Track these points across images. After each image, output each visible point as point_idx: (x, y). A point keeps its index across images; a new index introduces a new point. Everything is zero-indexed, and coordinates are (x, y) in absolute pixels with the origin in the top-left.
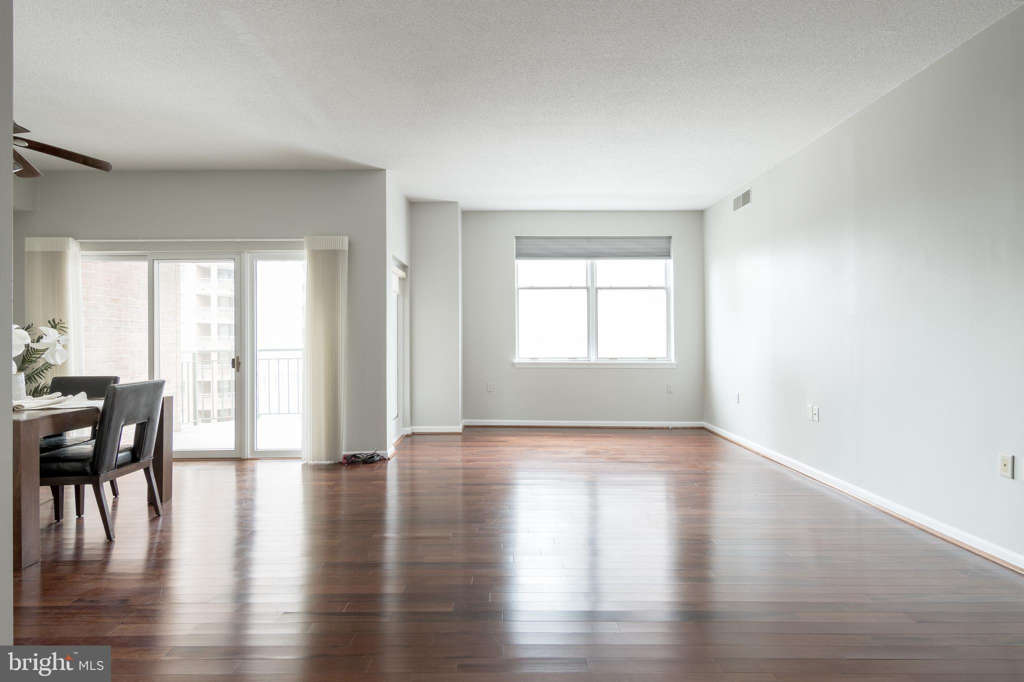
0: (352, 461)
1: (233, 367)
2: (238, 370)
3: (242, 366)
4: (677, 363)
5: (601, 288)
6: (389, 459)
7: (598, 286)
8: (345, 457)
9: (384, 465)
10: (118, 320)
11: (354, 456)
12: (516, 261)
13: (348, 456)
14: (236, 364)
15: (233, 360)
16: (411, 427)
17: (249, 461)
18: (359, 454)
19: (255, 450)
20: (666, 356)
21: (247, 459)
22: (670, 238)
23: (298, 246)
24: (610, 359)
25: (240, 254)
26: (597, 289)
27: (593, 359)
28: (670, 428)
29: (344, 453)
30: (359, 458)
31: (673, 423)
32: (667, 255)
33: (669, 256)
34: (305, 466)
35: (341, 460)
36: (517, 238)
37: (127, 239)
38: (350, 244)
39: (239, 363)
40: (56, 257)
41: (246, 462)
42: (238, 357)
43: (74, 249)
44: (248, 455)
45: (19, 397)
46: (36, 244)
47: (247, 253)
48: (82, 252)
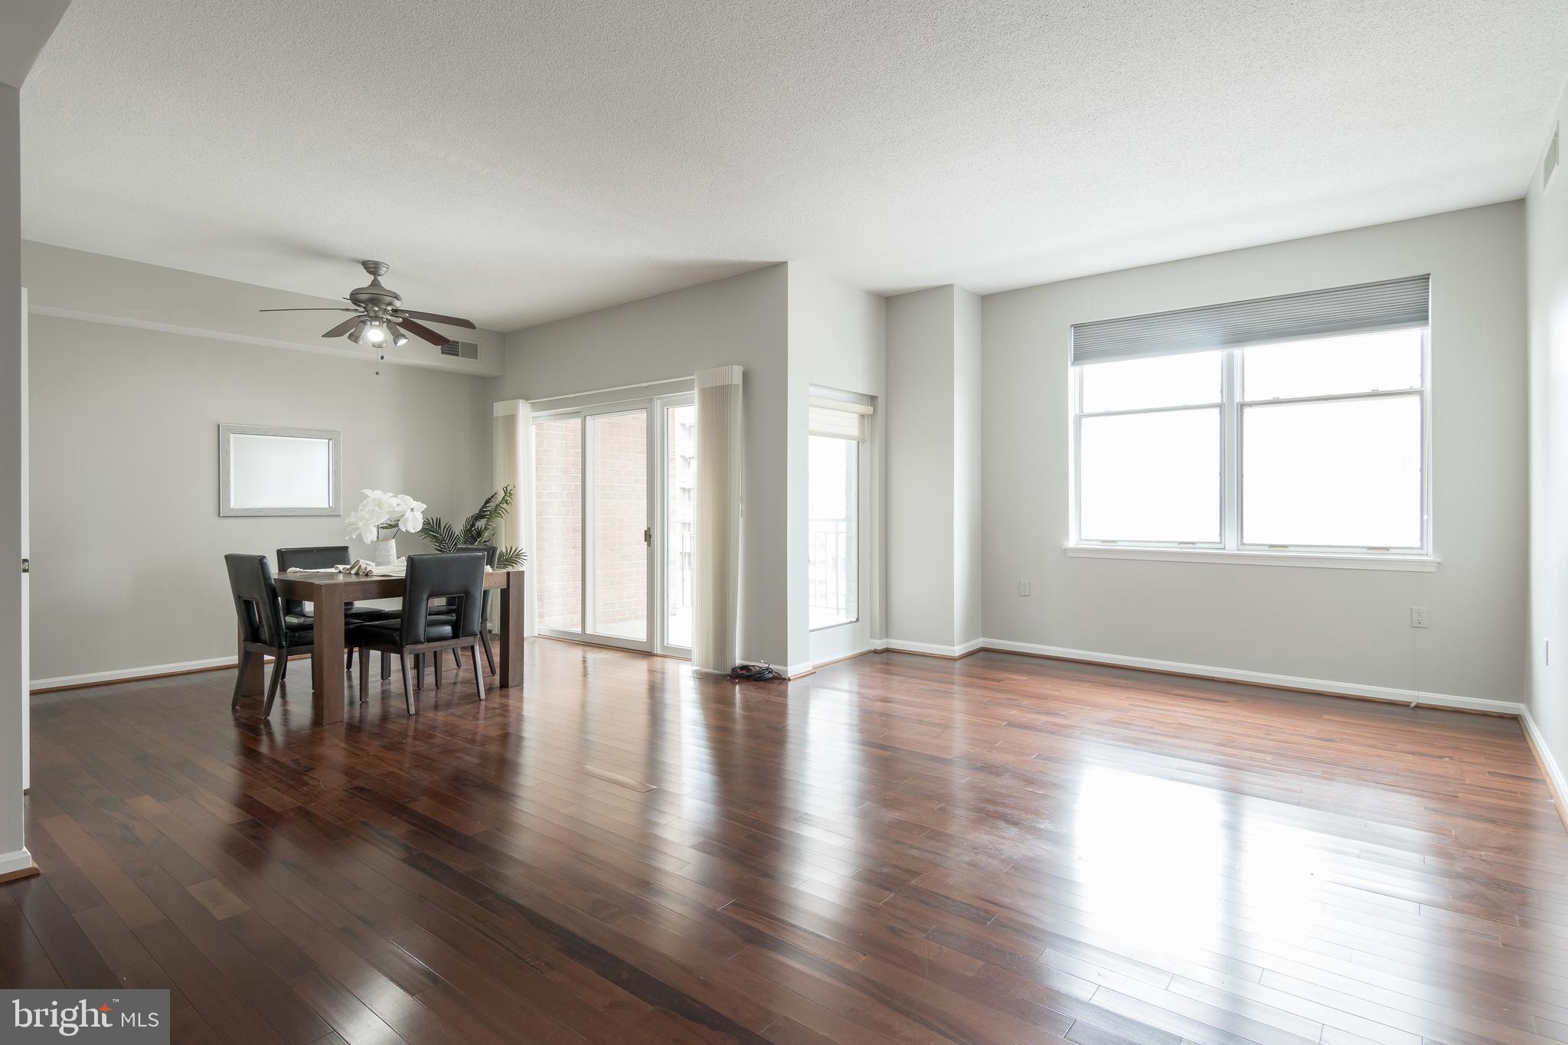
0: (745, 675)
1: (646, 541)
2: (649, 544)
3: (652, 537)
4: (1439, 560)
5: (1251, 404)
6: (789, 680)
7: (1248, 399)
9: (782, 687)
11: (747, 668)
12: (1073, 371)
14: (648, 536)
15: (645, 532)
16: (885, 640)
17: (659, 658)
18: (753, 666)
19: (665, 645)
20: (1418, 545)
21: (657, 656)
22: (1425, 278)
23: (687, 386)
24: (1271, 546)
25: (651, 401)
26: (1242, 406)
27: (1231, 546)
28: (1412, 705)
29: (739, 662)
31: (1422, 694)
32: (1420, 316)
33: (1427, 318)
36: (1076, 327)
37: (557, 396)
38: (746, 375)
39: (650, 536)
40: (511, 421)
41: (656, 658)
42: (649, 529)
43: (524, 411)
44: (658, 650)
45: (388, 563)
46: (500, 409)
47: (658, 399)
48: (532, 413)
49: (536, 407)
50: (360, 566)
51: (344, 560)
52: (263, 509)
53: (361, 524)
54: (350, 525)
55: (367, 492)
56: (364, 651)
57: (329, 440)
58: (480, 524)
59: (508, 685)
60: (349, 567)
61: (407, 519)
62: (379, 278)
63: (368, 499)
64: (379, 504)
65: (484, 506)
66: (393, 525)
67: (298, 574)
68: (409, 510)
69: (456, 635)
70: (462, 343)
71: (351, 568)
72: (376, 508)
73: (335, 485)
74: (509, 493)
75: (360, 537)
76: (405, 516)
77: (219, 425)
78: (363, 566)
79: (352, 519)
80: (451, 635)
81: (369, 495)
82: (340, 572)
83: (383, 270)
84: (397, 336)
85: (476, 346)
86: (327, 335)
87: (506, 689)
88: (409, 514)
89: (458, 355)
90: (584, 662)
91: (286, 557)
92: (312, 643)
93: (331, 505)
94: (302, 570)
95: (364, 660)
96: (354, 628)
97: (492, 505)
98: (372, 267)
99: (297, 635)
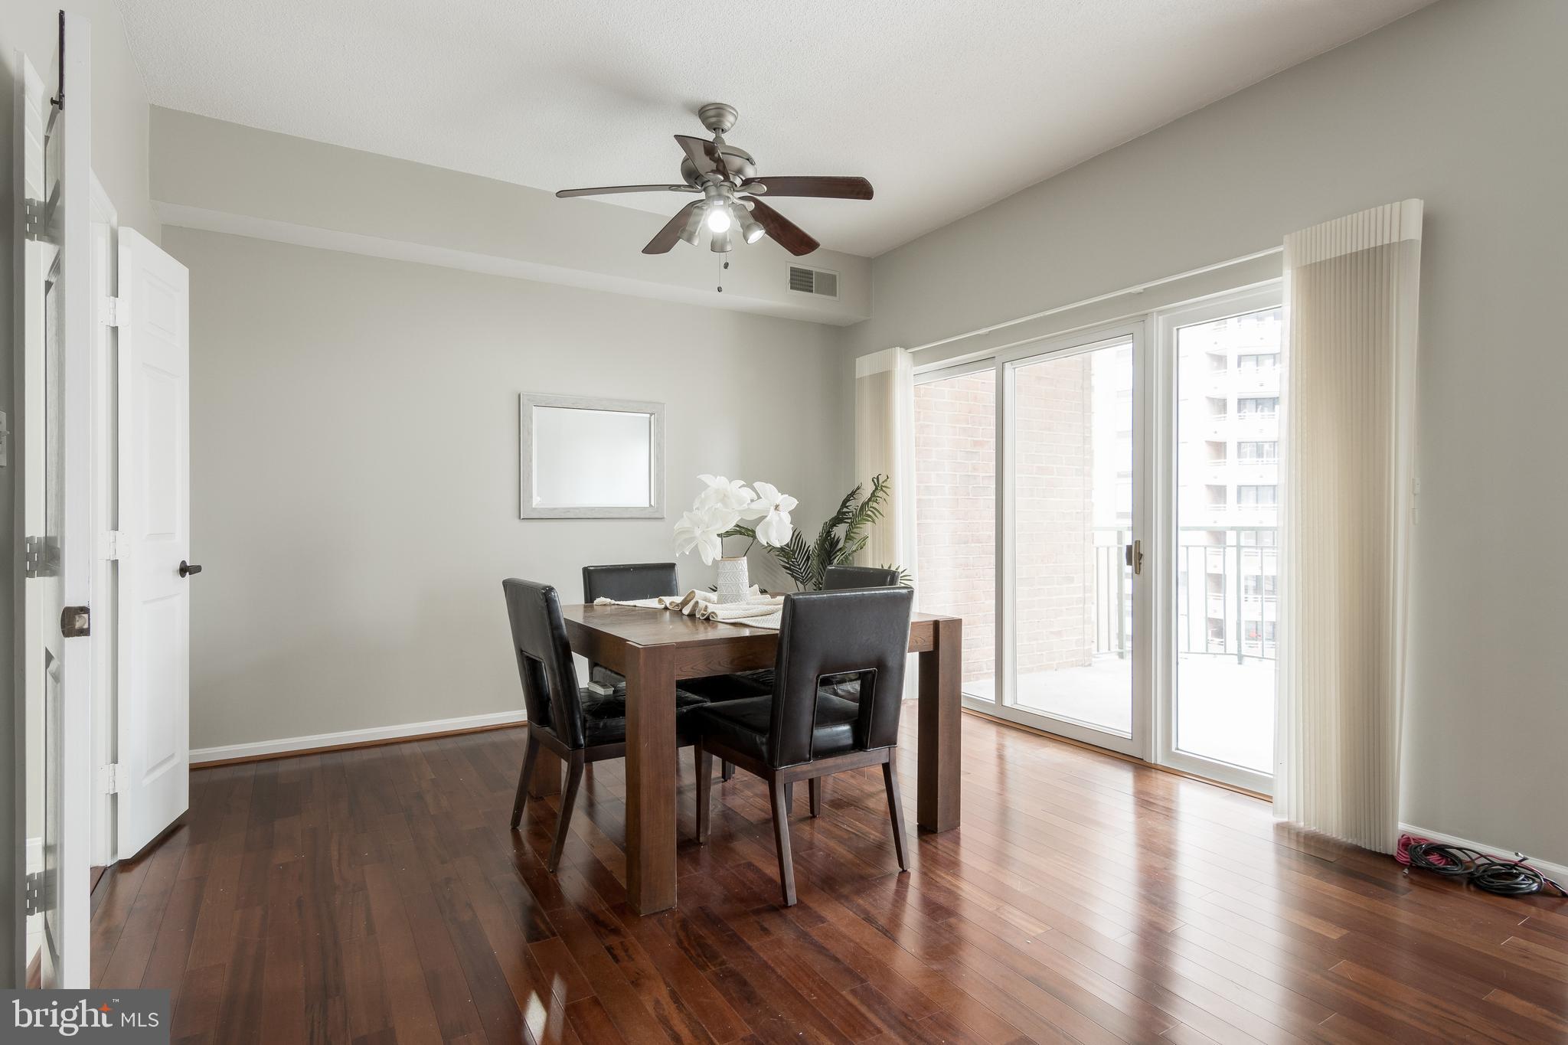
0: (1430, 866)
1: (1129, 562)
2: (1137, 570)
8: (1406, 843)
10: (984, 474)
11: (1441, 849)
13: (1419, 841)
14: (1135, 556)
15: (1129, 548)
18: (1460, 849)
19: (1173, 750)
21: (1154, 768)
23: (1268, 268)
25: (1143, 319)
29: (1404, 826)
30: (1454, 861)
34: (1283, 830)
35: (1392, 848)
39: (1140, 556)
40: (883, 381)
41: (1154, 774)
42: (1137, 543)
43: (902, 362)
44: (1158, 758)
45: (736, 598)
46: (865, 366)
47: (1160, 313)
48: (914, 368)
49: (918, 358)
50: (697, 603)
51: (669, 589)
52: (570, 508)
53: (698, 532)
54: (683, 532)
55: (706, 478)
56: (705, 754)
57: (651, 414)
58: (840, 531)
59: (936, 829)
60: (678, 599)
61: (769, 524)
62: (723, 136)
63: (709, 488)
64: (724, 498)
65: (844, 504)
66: (745, 531)
67: (609, 608)
68: (772, 508)
69: (860, 743)
70: (816, 273)
71: (685, 603)
72: (719, 505)
73: (657, 476)
74: (879, 486)
75: (696, 551)
76: (767, 518)
77: (519, 396)
78: (702, 604)
79: (684, 523)
80: (850, 741)
81: (709, 484)
82: (666, 608)
83: (728, 121)
84: (747, 229)
85: (834, 277)
86: (647, 250)
87: (933, 836)
88: (772, 515)
89: (812, 291)
90: (1001, 757)
91: (596, 581)
92: (623, 740)
93: (653, 504)
94: (613, 602)
95: (703, 771)
96: (688, 712)
97: (853, 505)
98: (712, 115)
99: (601, 724)
